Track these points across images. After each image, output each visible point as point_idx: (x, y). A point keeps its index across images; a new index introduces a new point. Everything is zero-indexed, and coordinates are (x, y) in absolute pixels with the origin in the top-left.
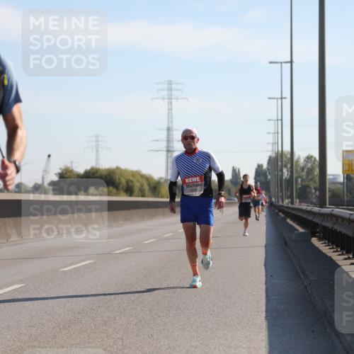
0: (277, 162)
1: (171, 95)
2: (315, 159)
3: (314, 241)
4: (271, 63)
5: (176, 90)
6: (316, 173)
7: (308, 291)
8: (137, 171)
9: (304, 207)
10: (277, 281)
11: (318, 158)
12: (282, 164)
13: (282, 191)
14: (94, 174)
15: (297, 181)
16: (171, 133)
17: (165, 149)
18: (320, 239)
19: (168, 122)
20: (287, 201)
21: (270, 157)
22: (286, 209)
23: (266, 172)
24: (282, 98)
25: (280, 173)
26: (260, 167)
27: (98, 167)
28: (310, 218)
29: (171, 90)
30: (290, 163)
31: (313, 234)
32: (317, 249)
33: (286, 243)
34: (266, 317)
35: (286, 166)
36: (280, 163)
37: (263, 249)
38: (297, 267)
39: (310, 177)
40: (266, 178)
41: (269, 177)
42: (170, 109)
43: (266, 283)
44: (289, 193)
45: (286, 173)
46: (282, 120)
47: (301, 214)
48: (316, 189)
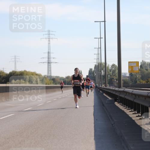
0: (99, 67)
1: (50, 37)
2: (116, 66)
3: (116, 103)
4: (95, 22)
5: (52, 34)
6: (116, 73)
7: (113, 127)
8: (34, 72)
9: (111, 88)
10: (99, 122)
11: (117, 66)
12: (101, 68)
13: (101, 81)
14: (14, 74)
15: (108, 76)
16: (50, 54)
17: (47, 62)
18: (119, 103)
19: (48, 49)
20: (103, 85)
21: (95, 65)
22: (103, 89)
23: (94, 72)
24: (100, 38)
25: (100, 73)
26: (91, 70)
27: (16, 70)
28: (114, 93)
29: (49, 35)
30: (104, 67)
31: (116, 100)
32: (117, 107)
33: (103, 105)
34: (95, 139)
35: (103, 69)
36: (100, 68)
37: (93, 108)
38: (109, 116)
39: (114, 74)
40: (94, 75)
41: (95, 74)
42: (49, 44)
43: (94, 123)
44: (104, 82)
45: (103, 73)
46: (101, 48)
47: (110, 91)
48: (116, 80)
